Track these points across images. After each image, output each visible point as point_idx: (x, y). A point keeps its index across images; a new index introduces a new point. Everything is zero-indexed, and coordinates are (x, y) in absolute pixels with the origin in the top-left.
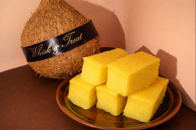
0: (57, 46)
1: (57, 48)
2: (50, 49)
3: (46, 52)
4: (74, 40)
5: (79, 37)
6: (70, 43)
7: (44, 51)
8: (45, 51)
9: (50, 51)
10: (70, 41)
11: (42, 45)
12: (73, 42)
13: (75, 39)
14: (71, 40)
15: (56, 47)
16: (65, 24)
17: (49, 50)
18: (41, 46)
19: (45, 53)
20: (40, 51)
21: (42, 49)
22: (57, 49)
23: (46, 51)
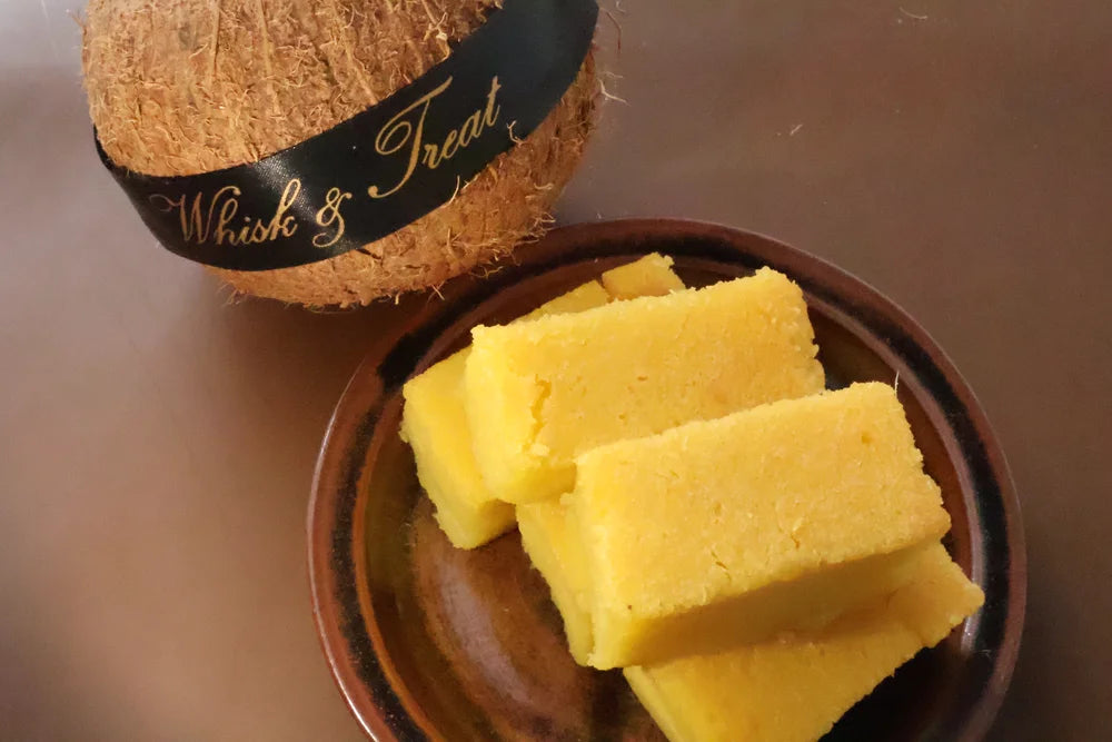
0: (339, 198)
1: (335, 209)
2: (292, 218)
3: (265, 233)
4: (449, 141)
5: (479, 112)
6: (421, 166)
7: (252, 225)
8: (259, 224)
9: (290, 226)
10: (422, 152)
11: (237, 192)
12: (444, 154)
13: (455, 132)
14: (428, 147)
15: (330, 204)
16: (378, 24)
17: (287, 221)
18: (230, 194)
19: (259, 234)
20: (223, 222)
21: (240, 215)
22: (336, 213)
23: (266, 224)
